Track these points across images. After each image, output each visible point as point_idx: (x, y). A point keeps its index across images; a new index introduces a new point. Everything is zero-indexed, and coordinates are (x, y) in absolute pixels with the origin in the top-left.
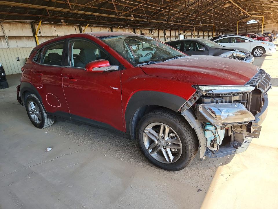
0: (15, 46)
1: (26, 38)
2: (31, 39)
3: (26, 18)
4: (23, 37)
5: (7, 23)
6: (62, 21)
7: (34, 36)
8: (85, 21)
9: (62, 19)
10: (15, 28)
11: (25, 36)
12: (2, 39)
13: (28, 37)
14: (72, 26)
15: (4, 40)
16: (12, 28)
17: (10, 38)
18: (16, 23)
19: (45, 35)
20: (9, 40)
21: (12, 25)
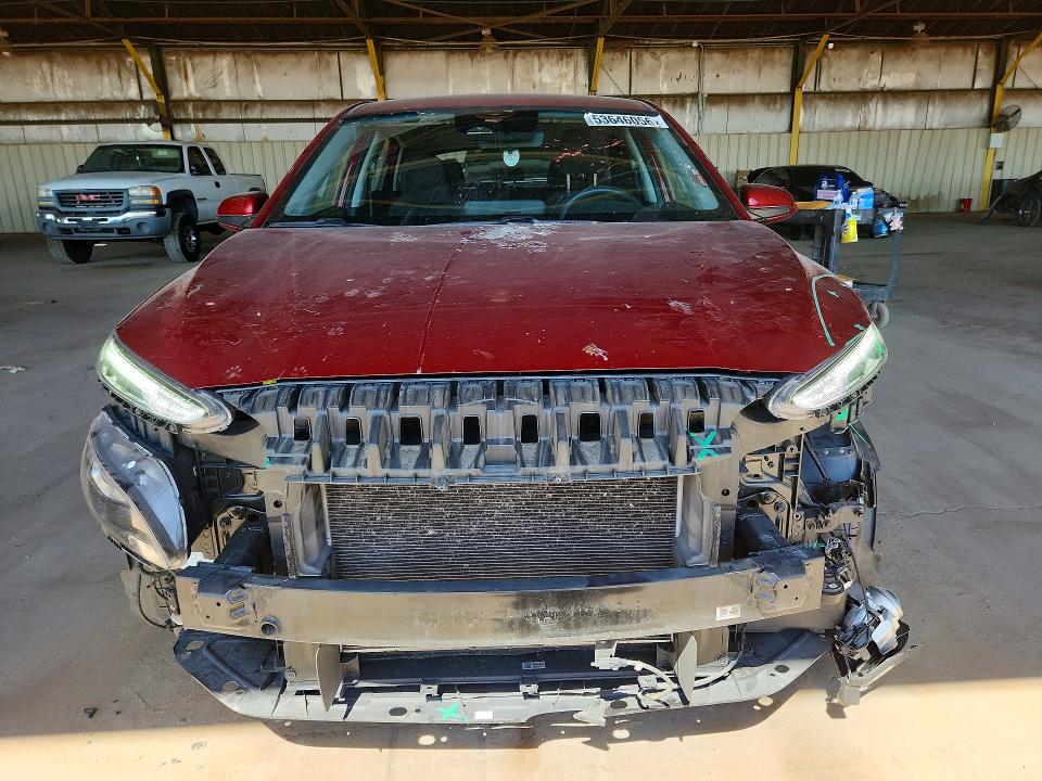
0: (720, 129)
1: (763, 102)
2: (778, 105)
3: (780, 28)
4: (754, 95)
5: (718, 50)
6: (916, 28)
7: (791, 94)
8: (1033, 17)
9: (915, 22)
10: (737, 65)
11: (763, 91)
12: (688, 105)
13: (769, 99)
14: (964, 44)
15: (695, 106)
16: (730, 67)
17: (715, 99)
18: (745, 48)
19: (836, 86)
20: (709, 107)
21: (732, 54)
